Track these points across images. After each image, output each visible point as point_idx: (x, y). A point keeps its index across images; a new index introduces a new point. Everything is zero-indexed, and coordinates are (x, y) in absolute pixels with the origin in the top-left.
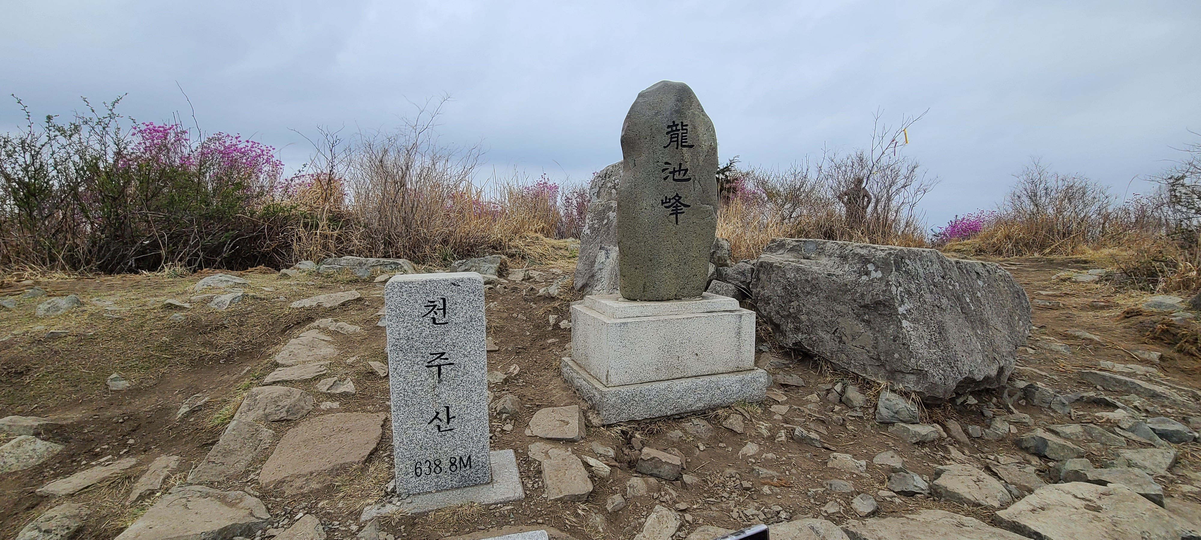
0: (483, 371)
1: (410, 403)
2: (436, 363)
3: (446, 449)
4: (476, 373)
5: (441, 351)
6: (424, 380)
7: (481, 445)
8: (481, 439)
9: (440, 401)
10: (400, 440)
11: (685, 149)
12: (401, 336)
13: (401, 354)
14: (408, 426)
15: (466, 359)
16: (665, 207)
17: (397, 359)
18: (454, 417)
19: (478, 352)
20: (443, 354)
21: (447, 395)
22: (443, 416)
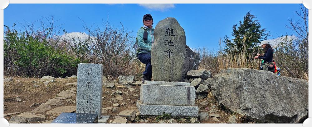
2: (88, 85)
4: (98, 88)
6: (85, 89)
9: (88, 95)
11: (172, 36)
15: (96, 84)
16: (165, 53)
20: (90, 82)
21: (90, 93)
22: (89, 99)
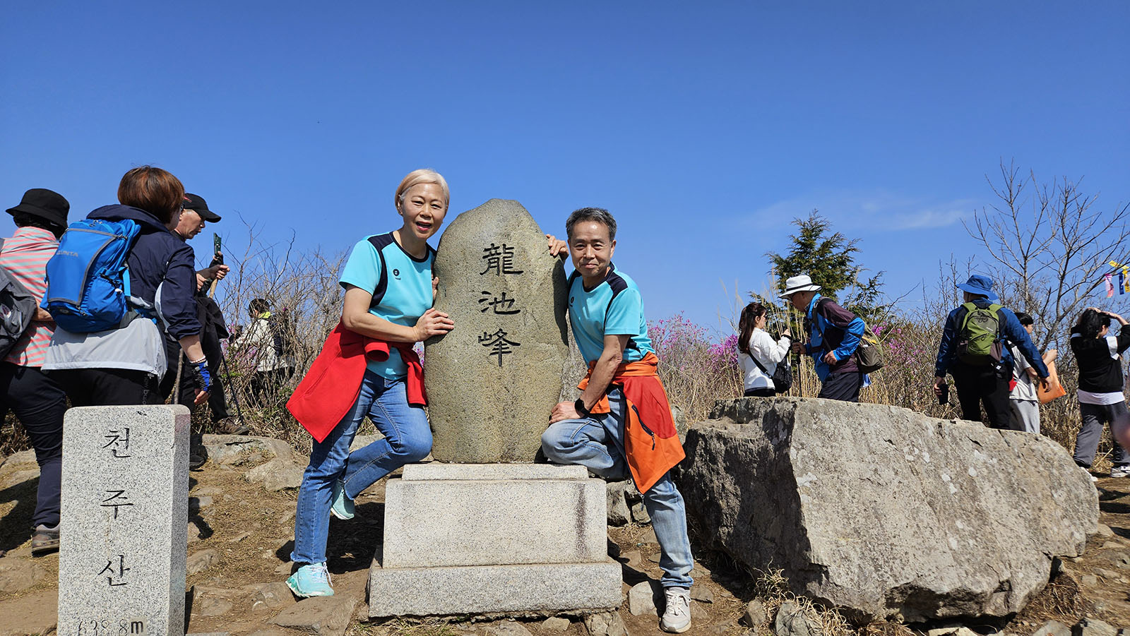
0: (167, 515)
1: (80, 549)
2: (113, 503)
3: (116, 608)
4: (158, 517)
5: (119, 488)
6: (97, 521)
7: (157, 607)
8: (159, 600)
9: (113, 548)
10: (65, 592)
11: (508, 276)
12: (77, 469)
13: (74, 489)
14: (75, 575)
15: (148, 499)
16: (484, 345)
17: (70, 495)
18: (129, 569)
19: (162, 492)
20: (122, 491)
21: (123, 542)
22: (116, 566)
